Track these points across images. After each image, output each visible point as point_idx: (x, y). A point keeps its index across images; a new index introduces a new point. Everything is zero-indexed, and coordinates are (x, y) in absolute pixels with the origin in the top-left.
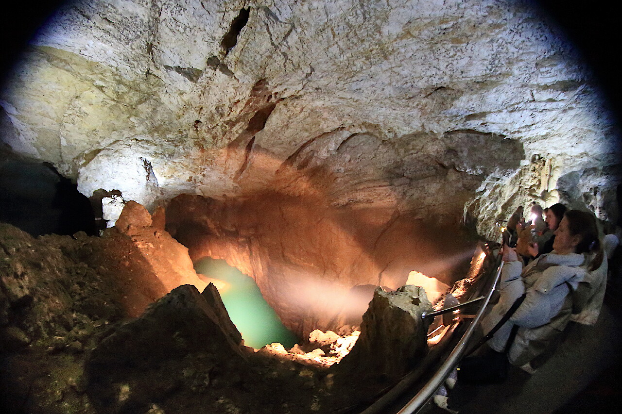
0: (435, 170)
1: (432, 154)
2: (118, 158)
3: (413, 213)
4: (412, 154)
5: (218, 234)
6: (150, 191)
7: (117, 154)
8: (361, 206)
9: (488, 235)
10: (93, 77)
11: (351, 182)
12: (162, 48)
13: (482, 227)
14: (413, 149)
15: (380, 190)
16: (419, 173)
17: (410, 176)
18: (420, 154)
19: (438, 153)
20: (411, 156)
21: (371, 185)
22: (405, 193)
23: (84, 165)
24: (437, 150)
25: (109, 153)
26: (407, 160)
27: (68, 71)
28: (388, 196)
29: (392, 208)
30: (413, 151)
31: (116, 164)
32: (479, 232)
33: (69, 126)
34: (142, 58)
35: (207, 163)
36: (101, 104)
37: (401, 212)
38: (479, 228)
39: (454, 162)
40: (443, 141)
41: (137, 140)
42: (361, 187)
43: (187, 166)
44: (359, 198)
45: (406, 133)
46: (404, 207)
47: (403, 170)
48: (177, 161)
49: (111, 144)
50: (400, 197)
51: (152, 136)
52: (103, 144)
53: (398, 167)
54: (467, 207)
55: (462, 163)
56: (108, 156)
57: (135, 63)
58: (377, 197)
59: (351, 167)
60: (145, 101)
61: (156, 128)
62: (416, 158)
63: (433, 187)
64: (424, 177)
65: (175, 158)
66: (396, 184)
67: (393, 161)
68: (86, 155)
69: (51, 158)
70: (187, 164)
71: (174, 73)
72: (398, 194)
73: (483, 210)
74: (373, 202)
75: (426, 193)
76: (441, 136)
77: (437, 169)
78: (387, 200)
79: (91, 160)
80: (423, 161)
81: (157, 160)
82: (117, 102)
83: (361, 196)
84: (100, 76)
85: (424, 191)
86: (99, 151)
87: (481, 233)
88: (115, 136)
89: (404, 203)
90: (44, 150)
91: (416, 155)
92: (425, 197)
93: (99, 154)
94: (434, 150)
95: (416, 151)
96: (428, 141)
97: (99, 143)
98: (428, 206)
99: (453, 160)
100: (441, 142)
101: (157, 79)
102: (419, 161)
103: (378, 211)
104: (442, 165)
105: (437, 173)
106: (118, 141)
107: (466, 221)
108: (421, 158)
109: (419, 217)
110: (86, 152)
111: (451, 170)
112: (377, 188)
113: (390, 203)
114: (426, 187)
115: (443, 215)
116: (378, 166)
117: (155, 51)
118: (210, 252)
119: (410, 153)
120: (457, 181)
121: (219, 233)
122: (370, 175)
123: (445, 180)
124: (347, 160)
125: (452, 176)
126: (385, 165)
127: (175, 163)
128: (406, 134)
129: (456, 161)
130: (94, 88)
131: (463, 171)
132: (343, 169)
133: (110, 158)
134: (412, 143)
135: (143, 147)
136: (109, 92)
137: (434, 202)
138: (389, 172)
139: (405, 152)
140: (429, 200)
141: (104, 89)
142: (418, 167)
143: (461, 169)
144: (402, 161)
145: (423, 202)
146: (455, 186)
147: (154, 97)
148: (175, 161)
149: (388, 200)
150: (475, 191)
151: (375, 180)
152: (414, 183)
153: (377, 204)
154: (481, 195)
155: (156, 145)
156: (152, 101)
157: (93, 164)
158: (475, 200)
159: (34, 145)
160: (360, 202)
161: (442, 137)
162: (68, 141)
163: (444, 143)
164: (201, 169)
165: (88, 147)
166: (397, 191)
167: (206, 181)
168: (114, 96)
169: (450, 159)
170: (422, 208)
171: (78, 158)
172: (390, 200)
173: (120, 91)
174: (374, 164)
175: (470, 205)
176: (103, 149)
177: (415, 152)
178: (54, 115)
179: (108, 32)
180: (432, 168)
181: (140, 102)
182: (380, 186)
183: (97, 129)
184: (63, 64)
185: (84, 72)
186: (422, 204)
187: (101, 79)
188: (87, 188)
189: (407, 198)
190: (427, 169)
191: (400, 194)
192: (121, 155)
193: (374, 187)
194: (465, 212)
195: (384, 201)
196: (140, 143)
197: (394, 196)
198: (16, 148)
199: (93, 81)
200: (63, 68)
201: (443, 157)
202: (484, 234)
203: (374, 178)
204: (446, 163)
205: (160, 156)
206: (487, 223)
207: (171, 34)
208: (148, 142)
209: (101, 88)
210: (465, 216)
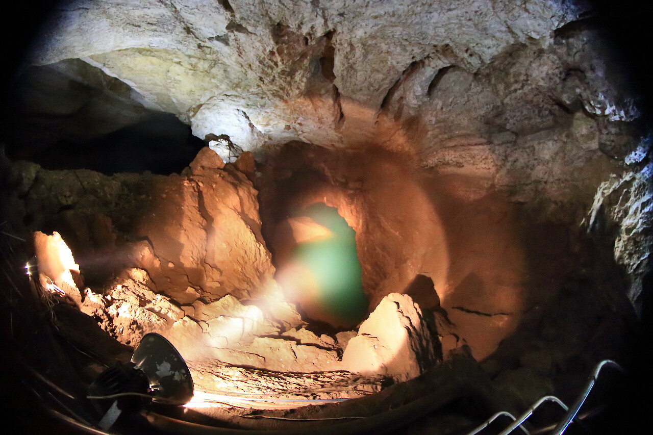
0: (551, 118)
1: (542, 83)
2: (217, 110)
3: (512, 190)
4: (516, 90)
5: (333, 183)
6: (256, 136)
7: (215, 107)
8: (450, 170)
9: (635, 267)
10: (170, 57)
11: (440, 137)
12: (198, 27)
13: (626, 246)
14: (516, 82)
15: (476, 150)
16: (526, 122)
17: (514, 129)
18: (527, 89)
19: (551, 79)
20: (514, 95)
21: (464, 141)
22: (506, 157)
23: (193, 116)
24: (547, 74)
25: (209, 106)
26: (509, 102)
27: (153, 56)
28: (483, 159)
29: (487, 179)
30: (516, 86)
31: (217, 115)
32: (617, 254)
33: (173, 90)
34: (188, 39)
35: (297, 112)
36: (185, 74)
37: (497, 186)
38: (619, 246)
39: (580, 95)
40: (554, 52)
41: (226, 95)
42: (452, 144)
43: (279, 116)
44: (447, 158)
45: (494, 51)
46: (502, 179)
47: (506, 119)
48: (268, 110)
49: (208, 100)
50: (499, 163)
51: (237, 91)
52: (203, 100)
53: (498, 115)
54: (603, 193)
55: (595, 93)
56: (209, 109)
57: (187, 43)
58: (470, 159)
59: (443, 117)
60: (214, 66)
61: (237, 84)
62: (522, 98)
63: (548, 149)
64: (535, 130)
65: (267, 109)
66: (496, 142)
67: (492, 106)
68: (194, 108)
69: (173, 112)
70: (279, 114)
71: (216, 42)
72: (498, 159)
73: (637, 209)
74: (463, 166)
75: (536, 159)
76: (547, 43)
77: (554, 115)
78: (482, 165)
79: (197, 112)
80: (532, 101)
81: (251, 110)
82: (195, 70)
83: (451, 156)
84: (174, 55)
85: (534, 154)
86: (201, 105)
87: (621, 258)
88: (208, 95)
89: (503, 172)
90: (165, 106)
91: (521, 91)
92: (534, 166)
93: (201, 108)
94: (544, 75)
95: (521, 85)
96: (532, 59)
97: (199, 100)
98: (538, 182)
99: (578, 91)
100: (551, 56)
101: (209, 49)
102: (527, 102)
103: (468, 180)
104: (561, 104)
105: (555, 122)
106: (212, 97)
107: (595, 222)
108: (530, 97)
109: (521, 199)
110: (194, 106)
111: (579, 114)
112: (473, 147)
113: (485, 171)
114: (537, 147)
115: (556, 203)
116: (474, 114)
117: (193, 31)
118: (325, 198)
119: (513, 88)
120: (589, 137)
121: (334, 181)
122: (464, 128)
123: (568, 136)
124: (439, 107)
125: (582, 127)
126: (482, 113)
127: (268, 112)
128: (496, 53)
129: (585, 90)
130: (174, 64)
131: (598, 112)
132: (434, 119)
133: (210, 110)
134: (512, 70)
135: (234, 101)
136: (185, 64)
137: (546, 176)
138: (487, 123)
139: (505, 88)
140: (539, 172)
141: (181, 64)
142: (525, 112)
143: (594, 108)
144: (503, 104)
145: (530, 174)
146: (584, 146)
147: (220, 62)
148: (266, 110)
149: (484, 166)
150: (624, 161)
151: (469, 135)
152: (520, 141)
153: (468, 169)
154: (636, 172)
155: (244, 98)
156: (219, 65)
157: (199, 115)
158: (622, 181)
159: (156, 103)
160: (448, 164)
161: (550, 44)
162: (177, 100)
163: (555, 57)
164: (294, 118)
165: (193, 103)
166: (497, 152)
167: (306, 129)
168: (190, 67)
169: (573, 88)
170: (527, 185)
171: (189, 111)
172: (486, 166)
173: (193, 63)
174: (469, 111)
175: (611, 190)
176: (204, 104)
177: (519, 87)
178: (160, 84)
179: (155, 30)
180: (547, 112)
181: (211, 67)
182: (476, 144)
183: (193, 90)
184: (149, 53)
185: (163, 55)
186: (529, 176)
187: (176, 57)
188: (200, 132)
189: (508, 165)
190: (539, 116)
191: (500, 158)
192: (219, 107)
193: (469, 145)
194: (596, 205)
195: (478, 167)
196: (230, 98)
197: (491, 160)
198: (146, 106)
199: (172, 59)
200: (150, 55)
201: (560, 86)
202: (626, 262)
203: (469, 132)
204: (566, 99)
205: (253, 107)
206: (638, 239)
207: (193, 16)
208: (236, 96)
209: (179, 63)
210: (594, 214)
